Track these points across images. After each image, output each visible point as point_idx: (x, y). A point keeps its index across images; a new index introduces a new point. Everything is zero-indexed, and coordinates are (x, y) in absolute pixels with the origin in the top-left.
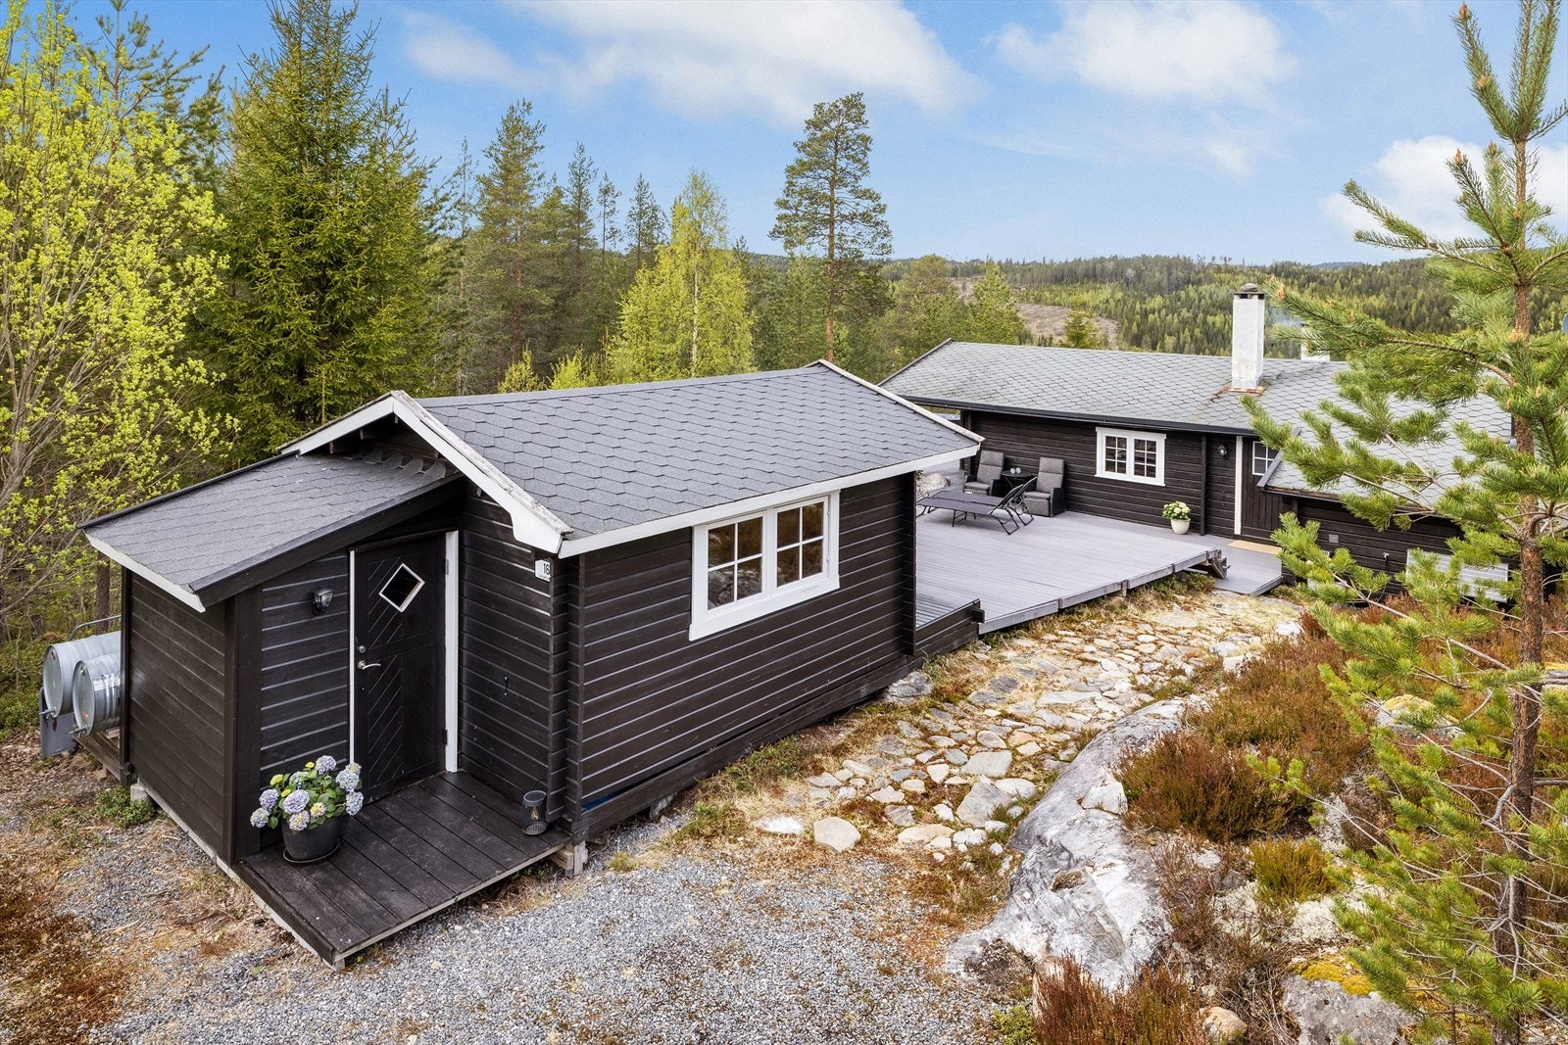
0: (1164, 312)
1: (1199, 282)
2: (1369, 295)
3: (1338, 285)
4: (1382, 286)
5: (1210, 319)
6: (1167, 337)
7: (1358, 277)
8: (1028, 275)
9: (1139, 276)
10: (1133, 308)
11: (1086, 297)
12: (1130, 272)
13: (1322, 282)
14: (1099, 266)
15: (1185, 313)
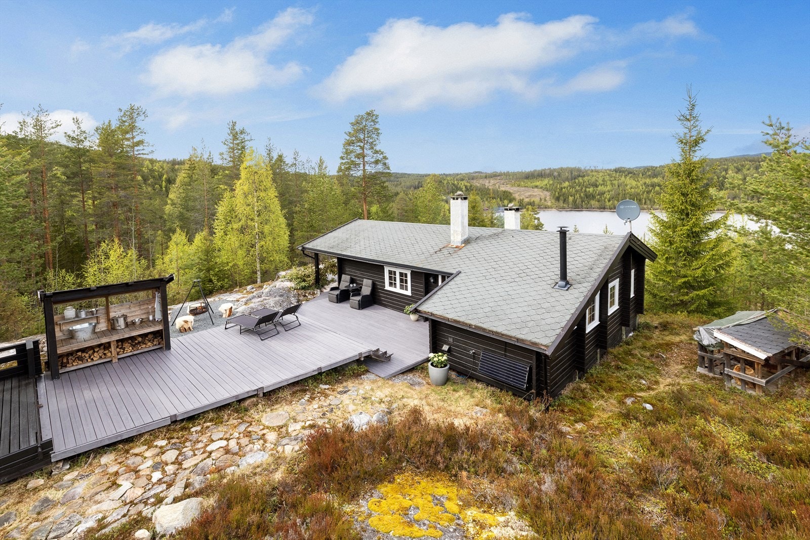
0: (569, 188)
1: (584, 176)
2: (653, 177)
3: (641, 175)
4: (659, 174)
5: (588, 190)
6: (570, 197)
7: (649, 171)
8: (515, 177)
9: (559, 175)
10: (557, 187)
11: (538, 183)
12: (556, 174)
13: (634, 174)
14: (543, 172)
15: (577, 188)
